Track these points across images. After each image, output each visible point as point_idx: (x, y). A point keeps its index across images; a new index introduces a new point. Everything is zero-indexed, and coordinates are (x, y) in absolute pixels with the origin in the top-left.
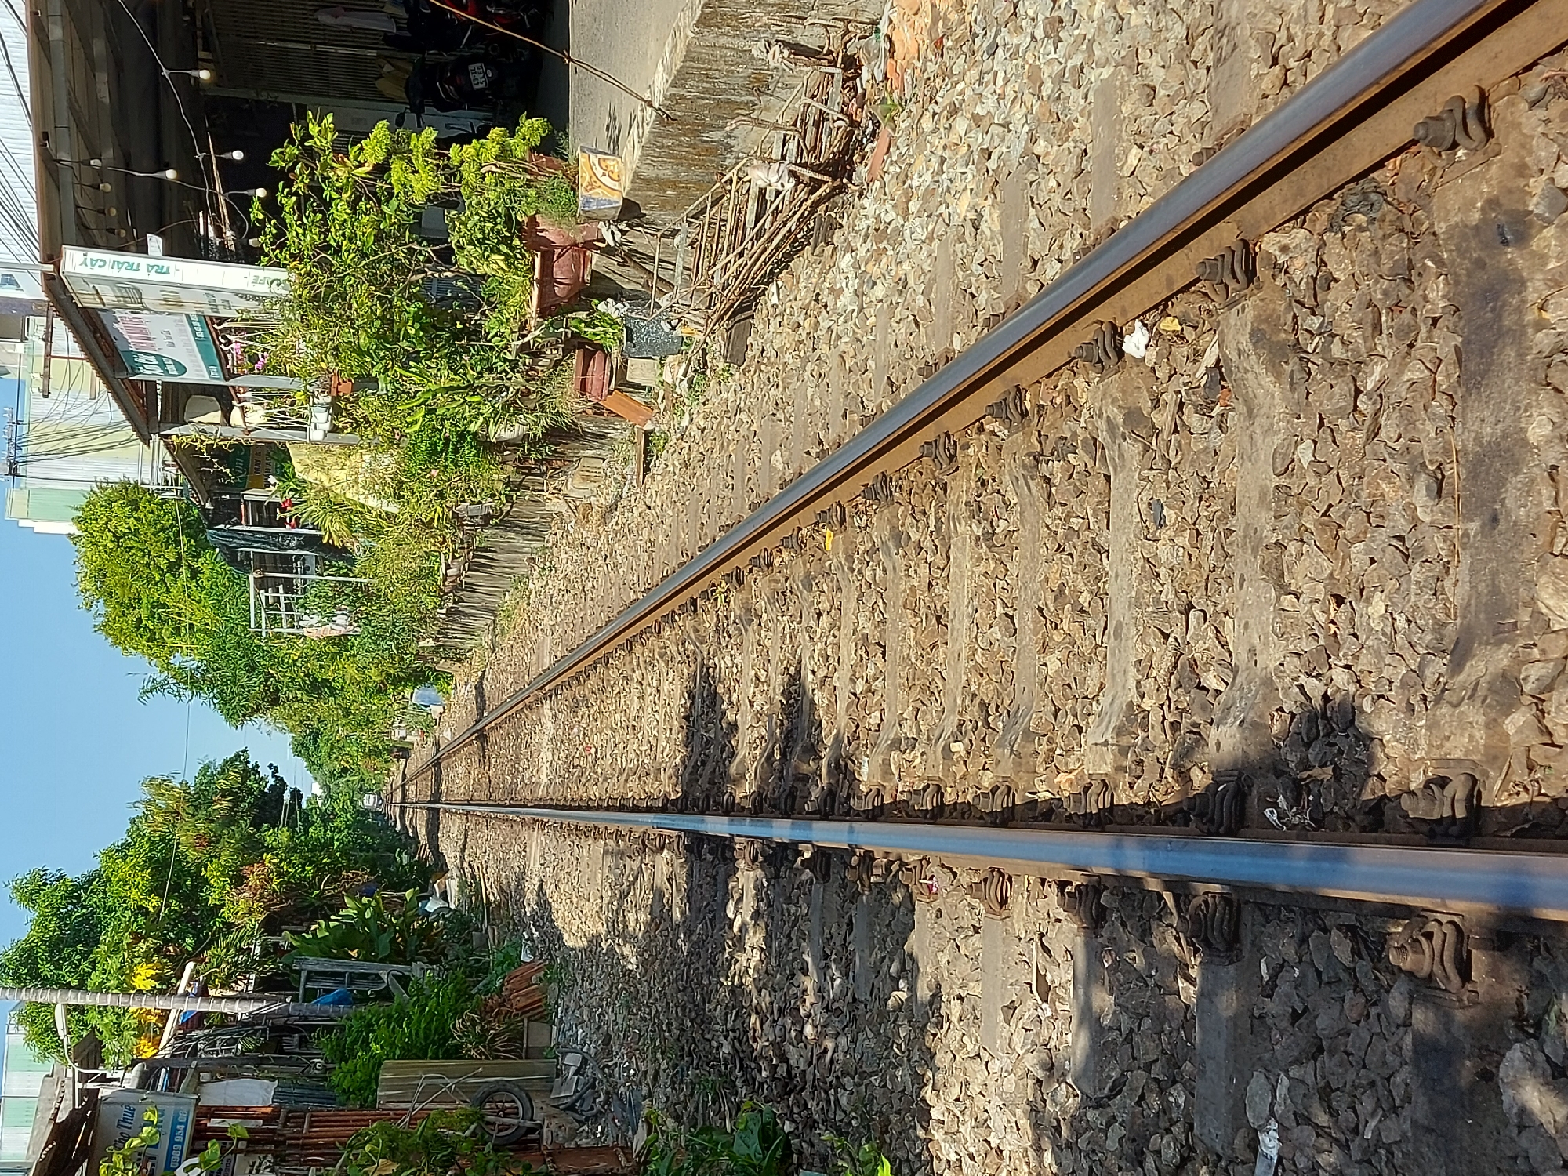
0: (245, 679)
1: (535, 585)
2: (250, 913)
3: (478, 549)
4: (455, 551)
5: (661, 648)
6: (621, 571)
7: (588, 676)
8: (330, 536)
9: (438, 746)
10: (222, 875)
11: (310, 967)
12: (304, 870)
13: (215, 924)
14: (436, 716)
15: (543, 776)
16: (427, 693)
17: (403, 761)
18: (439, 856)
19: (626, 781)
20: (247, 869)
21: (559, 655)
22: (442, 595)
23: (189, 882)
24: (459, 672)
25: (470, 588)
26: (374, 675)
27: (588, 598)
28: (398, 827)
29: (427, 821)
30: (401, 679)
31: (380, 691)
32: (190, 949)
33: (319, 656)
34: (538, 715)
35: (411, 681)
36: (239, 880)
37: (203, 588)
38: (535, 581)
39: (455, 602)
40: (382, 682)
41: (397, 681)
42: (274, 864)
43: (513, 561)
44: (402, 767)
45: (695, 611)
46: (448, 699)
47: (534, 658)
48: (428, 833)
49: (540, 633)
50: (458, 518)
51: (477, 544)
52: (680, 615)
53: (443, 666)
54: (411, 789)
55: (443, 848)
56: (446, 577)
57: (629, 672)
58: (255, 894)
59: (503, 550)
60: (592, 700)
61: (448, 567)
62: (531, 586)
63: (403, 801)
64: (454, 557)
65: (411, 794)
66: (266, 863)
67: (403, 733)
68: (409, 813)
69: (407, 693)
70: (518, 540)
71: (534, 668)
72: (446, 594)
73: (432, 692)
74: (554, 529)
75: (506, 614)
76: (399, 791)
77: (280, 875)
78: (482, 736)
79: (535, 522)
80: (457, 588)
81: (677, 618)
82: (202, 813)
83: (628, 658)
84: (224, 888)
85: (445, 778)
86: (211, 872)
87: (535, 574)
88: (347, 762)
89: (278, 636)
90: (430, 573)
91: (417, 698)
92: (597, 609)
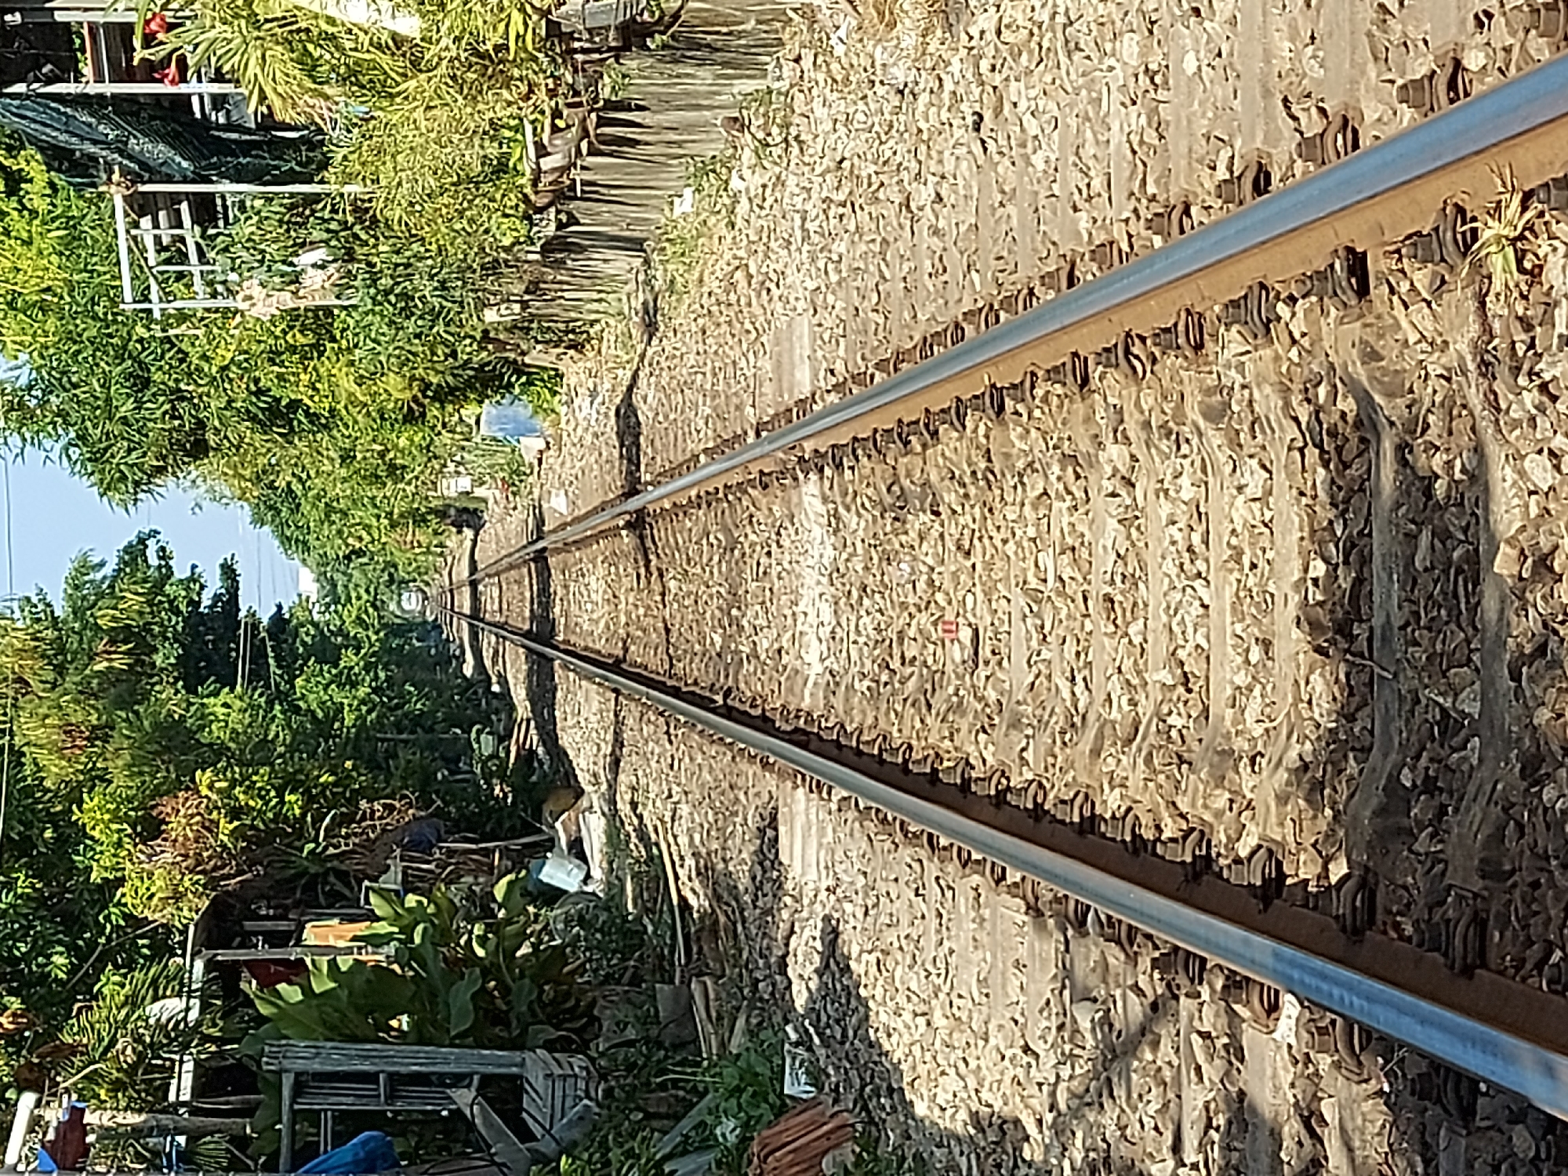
0: (130, 404)
1: (747, 180)
2: (178, 897)
3: (610, 105)
4: (557, 114)
5: (1208, 392)
6: (1038, 160)
7: (935, 434)
8: (263, 97)
9: (540, 522)
10: (116, 819)
11: (300, 1066)
12: (282, 802)
13: (107, 918)
14: (530, 457)
15: (812, 657)
16: (510, 411)
17: (468, 533)
18: (558, 755)
19: (1096, 752)
20: (166, 806)
21: (839, 367)
22: (531, 213)
23: (48, 834)
24: (574, 370)
25: (591, 192)
26: (395, 388)
27: (923, 227)
28: (468, 670)
29: (529, 675)
30: (452, 390)
31: (412, 417)
32: (61, 975)
33: (274, 355)
34: (787, 502)
35: (473, 389)
36: (150, 829)
37: (34, 213)
38: (747, 173)
39: (560, 226)
40: (415, 399)
41: (445, 395)
42: (219, 791)
43: (690, 127)
44: (468, 544)
45: (1363, 291)
46: (556, 424)
47: (766, 364)
48: (532, 697)
49: (779, 307)
50: (561, 36)
51: (605, 93)
52: (1292, 300)
53: (537, 357)
54: (490, 593)
55: (565, 741)
56: (538, 173)
57: (1085, 446)
58: (186, 856)
59: (667, 103)
60: (951, 498)
61: (542, 151)
62: (735, 184)
63: (476, 614)
64: (555, 129)
65: (490, 606)
66: (204, 791)
67: (465, 483)
68: (488, 641)
69: (469, 412)
70: (702, 78)
71: (768, 388)
72: (540, 210)
73: (523, 410)
74: (791, 48)
75: (678, 249)
76: (466, 591)
77: (235, 813)
78: (638, 523)
79: (740, 35)
80: (562, 195)
81: (1282, 309)
82: (71, 680)
83: (1079, 407)
84: (119, 844)
85: (560, 592)
86: (92, 812)
87: (748, 156)
88: (360, 539)
89: (183, 317)
90: (501, 168)
91: (489, 423)
92: (956, 262)
